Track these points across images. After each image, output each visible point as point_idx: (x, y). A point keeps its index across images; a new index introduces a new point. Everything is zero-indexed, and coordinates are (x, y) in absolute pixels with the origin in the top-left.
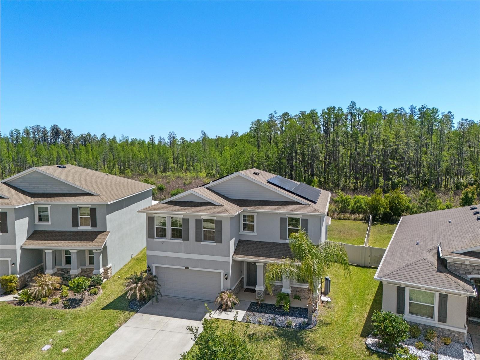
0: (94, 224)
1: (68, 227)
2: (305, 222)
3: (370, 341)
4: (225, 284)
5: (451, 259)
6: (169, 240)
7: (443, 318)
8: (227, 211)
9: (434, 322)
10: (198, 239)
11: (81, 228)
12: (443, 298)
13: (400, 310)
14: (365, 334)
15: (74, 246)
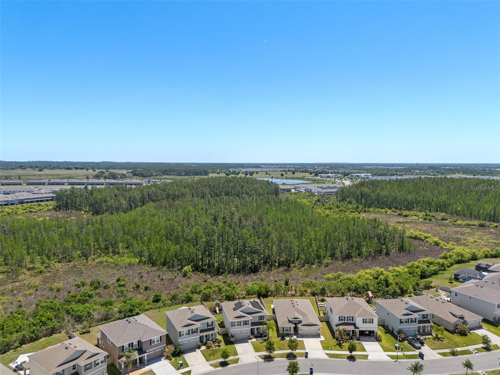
0: (212, 326)
1: (206, 327)
2: (264, 316)
3: (280, 338)
4: (250, 334)
5: (291, 320)
6: (236, 327)
7: (290, 331)
8: (249, 318)
9: (289, 332)
10: (243, 325)
11: (209, 327)
12: (290, 328)
13: (283, 331)
14: (278, 337)
15: (210, 333)
